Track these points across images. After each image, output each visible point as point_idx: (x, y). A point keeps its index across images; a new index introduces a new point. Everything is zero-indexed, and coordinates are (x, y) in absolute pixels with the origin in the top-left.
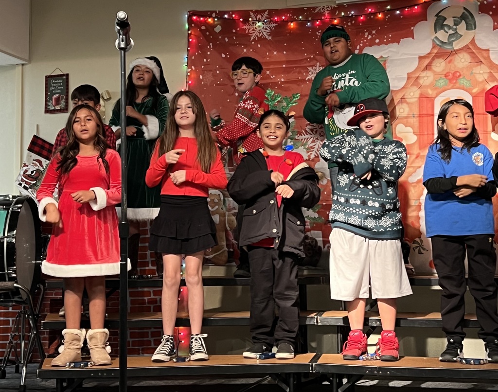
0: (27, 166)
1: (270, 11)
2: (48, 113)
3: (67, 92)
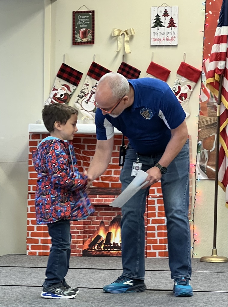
0: (57, 90)
2: (75, 44)
3: (94, 27)
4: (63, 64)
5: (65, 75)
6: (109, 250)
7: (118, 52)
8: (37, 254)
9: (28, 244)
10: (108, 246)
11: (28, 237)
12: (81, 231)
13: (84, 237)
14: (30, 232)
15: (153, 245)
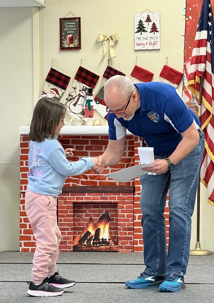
0: (46, 94)
2: (63, 50)
3: (80, 33)
4: (52, 69)
5: (54, 80)
6: (98, 245)
7: (104, 57)
8: (30, 251)
9: (21, 241)
10: (97, 241)
11: (21, 235)
12: (71, 228)
13: (74, 233)
14: (23, 230)
15: (139, 240)
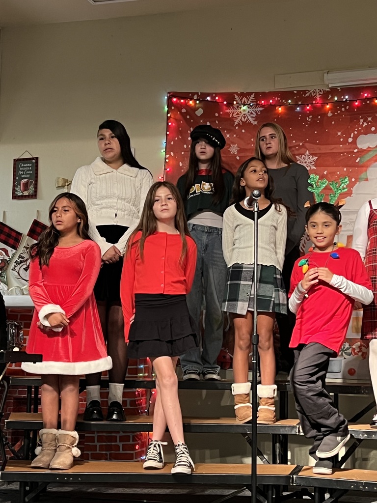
1: (257, 94)
2: (15, 199)
3: (37, 177)
